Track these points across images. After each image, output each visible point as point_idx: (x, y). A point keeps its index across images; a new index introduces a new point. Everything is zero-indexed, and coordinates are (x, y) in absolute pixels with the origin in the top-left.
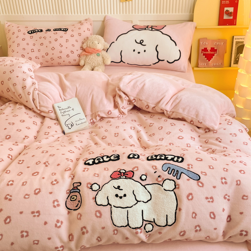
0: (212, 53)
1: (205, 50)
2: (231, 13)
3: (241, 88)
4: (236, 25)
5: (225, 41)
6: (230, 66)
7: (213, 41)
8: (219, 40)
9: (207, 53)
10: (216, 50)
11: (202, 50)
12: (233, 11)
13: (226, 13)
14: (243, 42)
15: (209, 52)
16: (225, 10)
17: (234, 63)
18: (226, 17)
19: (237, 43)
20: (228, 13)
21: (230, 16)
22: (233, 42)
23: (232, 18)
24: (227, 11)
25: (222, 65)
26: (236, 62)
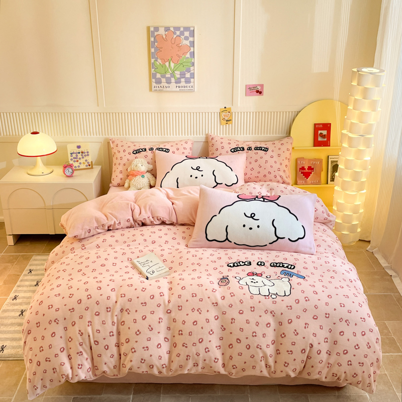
0: (309, 171)
1: (303, 168)
2: (325, 135)
3: (338, 204)
4: (330, 146)
5: (321, 161)
6: (327, 183)
7: (310, 160)
8: (315, 160)
9: (304, 171)
10: (313, 169)
11: (300, 169)
12: (326, 134)
13: (320, 135)
14: (337, 161)
15: (307, 171)
16: (319, 133)
17: (331, 181)
18: (320, 139)
19: (332, 162)
20: (322, 135)
21: (325, 138)
22: (328, 162)
23: (326, 139)
24: (321, 133)
25: (319, 183)
26: (333, 180)
